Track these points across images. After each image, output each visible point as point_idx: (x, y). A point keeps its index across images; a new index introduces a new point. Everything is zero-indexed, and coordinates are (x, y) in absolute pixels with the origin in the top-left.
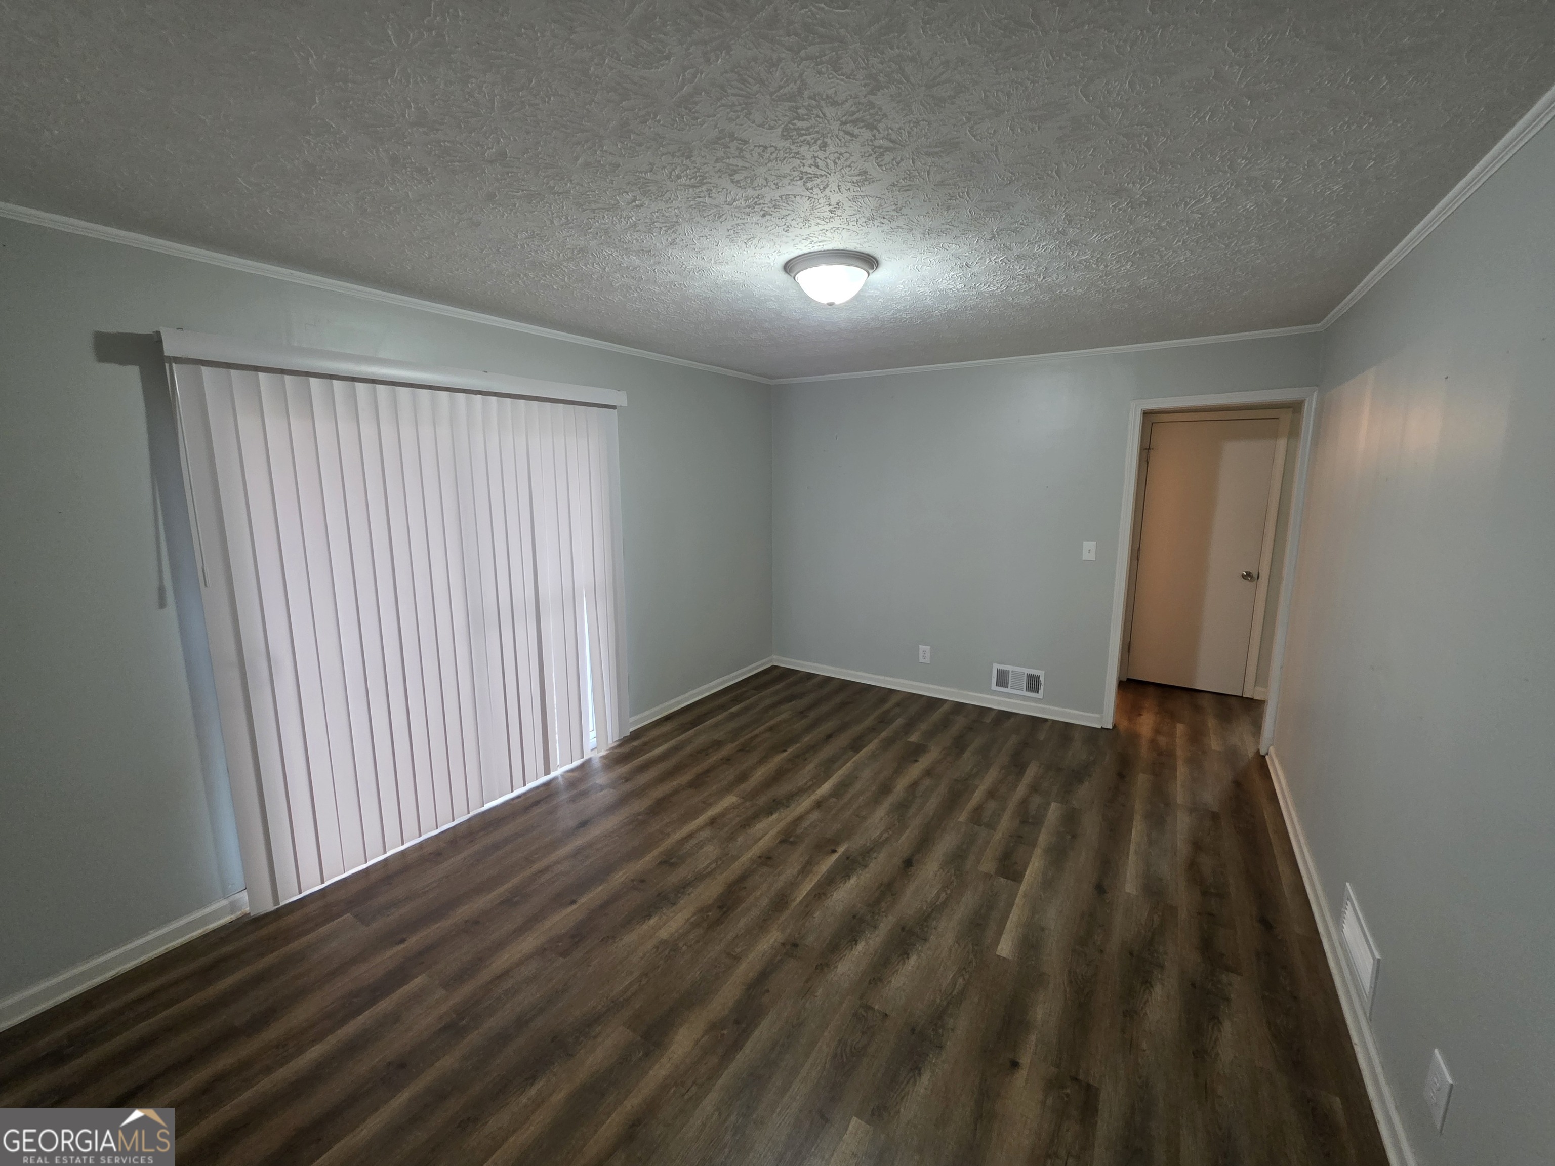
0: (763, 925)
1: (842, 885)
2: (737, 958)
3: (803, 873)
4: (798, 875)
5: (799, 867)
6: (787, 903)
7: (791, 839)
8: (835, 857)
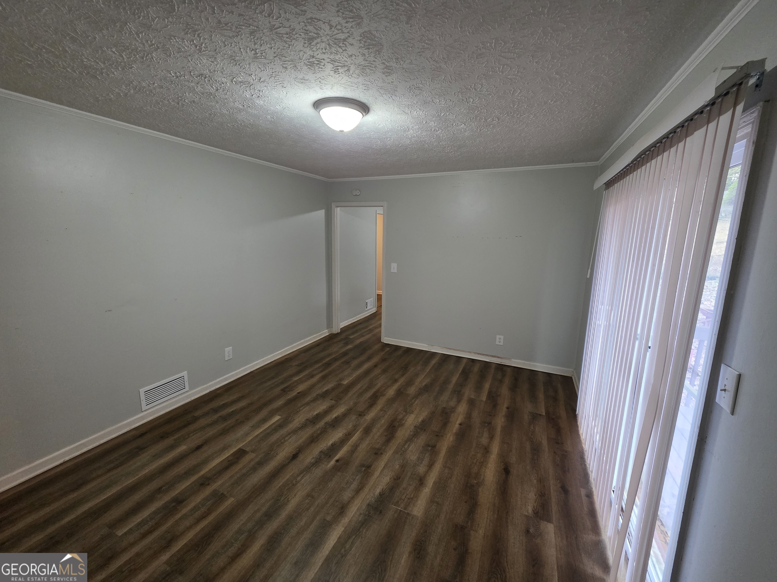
0: (374, 421)
1: (337, 440)
2: (381, 410)
3: (357, 446)
4: (359, 444)
5: (358, 449)
6: (364, 430)
7: (364, 469)
8: (337, 458)
